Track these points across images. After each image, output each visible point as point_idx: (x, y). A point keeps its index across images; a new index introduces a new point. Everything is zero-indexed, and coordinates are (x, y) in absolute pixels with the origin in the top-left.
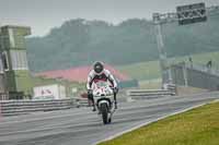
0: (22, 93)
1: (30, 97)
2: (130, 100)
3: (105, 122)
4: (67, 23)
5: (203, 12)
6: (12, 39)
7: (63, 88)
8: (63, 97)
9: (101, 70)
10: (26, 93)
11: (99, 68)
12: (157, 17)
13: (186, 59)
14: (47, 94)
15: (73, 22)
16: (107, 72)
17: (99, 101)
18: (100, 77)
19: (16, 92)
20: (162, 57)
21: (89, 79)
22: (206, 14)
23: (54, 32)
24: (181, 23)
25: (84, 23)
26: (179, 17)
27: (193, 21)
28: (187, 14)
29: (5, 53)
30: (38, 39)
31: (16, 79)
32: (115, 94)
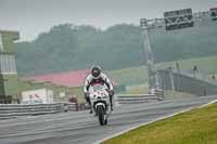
0: (10, 97)
1: (19, 102)
3: (102, 124)
4: (55, 27)
5: (190, 17)
7: (51, 92)
8: (51, 101)
9: (99, 74)
10: (14, 97)
12: (144, 22)
14: (36, 99)
18: (97, 81)
19: (4, 97)
20: (149, 62)
22: (193, 20)
24: (168, 28)
25: (72, 28)
26: (167, 22)
27: (180, 27)
28: (174, 20)
31: (5, 83)
32: (111, 97)
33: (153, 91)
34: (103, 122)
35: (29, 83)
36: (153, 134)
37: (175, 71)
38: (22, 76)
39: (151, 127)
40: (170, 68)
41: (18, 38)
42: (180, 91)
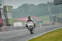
1: (13, 26)
2: (41, 26)
6: (7, 9)
7: (22, 23)
10: (12, 25)
11: (29, 18)
12: (48, 3)
13: (57, 15)
14: (17, 25)
15: (25, 4)
16: (32, 19)
17: (29, 27)
18: (29, 20)
19: (9, 24)
20: (50, 14)
21: (26, 21)
23: (19, 7)
24: (55, 4)
25: (28, 5)
26: (55, 3)
27: (59, 4)
28: (57, 2)
29: (6, 13)
30: (15, 9)
32: (34, 25)
33: (51, 22)
34: (32, 33)
35: (16, 20)
36: (51, 34)
37: (57, 17)
38: (14, 18)
39: (51, 33)
40: (56, 16)
41: (12, 8)
42: (59, 22)
